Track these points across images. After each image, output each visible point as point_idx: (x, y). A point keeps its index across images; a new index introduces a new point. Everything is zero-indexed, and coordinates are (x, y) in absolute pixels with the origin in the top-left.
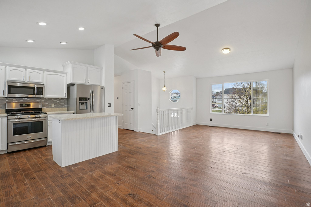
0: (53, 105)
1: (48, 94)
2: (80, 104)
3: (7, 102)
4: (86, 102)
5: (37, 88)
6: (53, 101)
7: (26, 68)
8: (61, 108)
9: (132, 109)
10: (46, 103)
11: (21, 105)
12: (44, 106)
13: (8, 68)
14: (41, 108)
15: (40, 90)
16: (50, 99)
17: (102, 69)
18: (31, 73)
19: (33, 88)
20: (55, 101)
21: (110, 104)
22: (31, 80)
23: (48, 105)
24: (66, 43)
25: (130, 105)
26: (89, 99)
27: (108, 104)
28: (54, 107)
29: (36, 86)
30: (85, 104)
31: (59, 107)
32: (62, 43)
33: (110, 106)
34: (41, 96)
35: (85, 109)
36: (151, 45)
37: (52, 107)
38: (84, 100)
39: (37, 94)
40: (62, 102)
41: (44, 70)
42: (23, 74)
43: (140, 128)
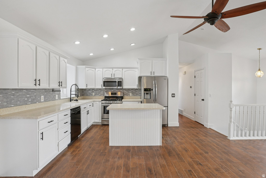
0: (131, 94)
1: (125, 86)
2: (145, 94)
3: (106, 92)
4: (150, 92)
5: (118, 81)
6: (130, 91)
7: (113, 68)
8: (136, 97)
9: (203, 100)
10: (126, 92)
11: (112, 94)
12: (125, 95)
13: (104, 70)
14: (123, 96)
15: (120, 83)
16: (128, 90)
17: (167, 60)
18: (115, 72)
19: (116, 82)
20: (132, 91)
21: (174, 94)
22: (115, 76)
23: (127, 94)
24: (134, 44)
25: (201, 96)
26: (152, 90)
27: (172, 94)
28: (131, 95)
29: (117, 80)
30: (149, 94)
31: (135, 96)
32: (131, 45)
33: (174, 97)
34: (121, 88)
35: (150, 98)
36: (203, 20)
37: (130, 95)
38: (147, 91)
39: (118, 86)
40: (137, 92)
41: (123, 68)
42: (111, 73)
43: (210, 124)
